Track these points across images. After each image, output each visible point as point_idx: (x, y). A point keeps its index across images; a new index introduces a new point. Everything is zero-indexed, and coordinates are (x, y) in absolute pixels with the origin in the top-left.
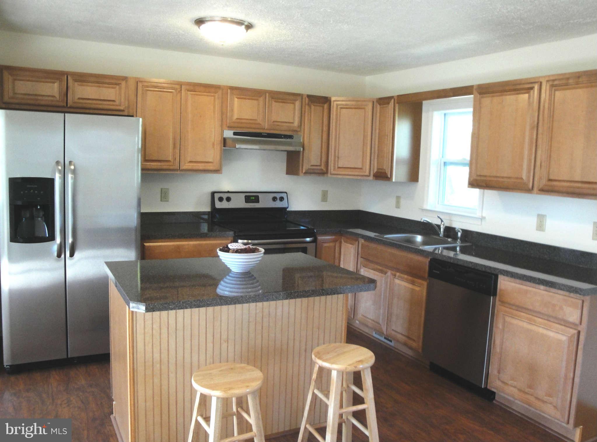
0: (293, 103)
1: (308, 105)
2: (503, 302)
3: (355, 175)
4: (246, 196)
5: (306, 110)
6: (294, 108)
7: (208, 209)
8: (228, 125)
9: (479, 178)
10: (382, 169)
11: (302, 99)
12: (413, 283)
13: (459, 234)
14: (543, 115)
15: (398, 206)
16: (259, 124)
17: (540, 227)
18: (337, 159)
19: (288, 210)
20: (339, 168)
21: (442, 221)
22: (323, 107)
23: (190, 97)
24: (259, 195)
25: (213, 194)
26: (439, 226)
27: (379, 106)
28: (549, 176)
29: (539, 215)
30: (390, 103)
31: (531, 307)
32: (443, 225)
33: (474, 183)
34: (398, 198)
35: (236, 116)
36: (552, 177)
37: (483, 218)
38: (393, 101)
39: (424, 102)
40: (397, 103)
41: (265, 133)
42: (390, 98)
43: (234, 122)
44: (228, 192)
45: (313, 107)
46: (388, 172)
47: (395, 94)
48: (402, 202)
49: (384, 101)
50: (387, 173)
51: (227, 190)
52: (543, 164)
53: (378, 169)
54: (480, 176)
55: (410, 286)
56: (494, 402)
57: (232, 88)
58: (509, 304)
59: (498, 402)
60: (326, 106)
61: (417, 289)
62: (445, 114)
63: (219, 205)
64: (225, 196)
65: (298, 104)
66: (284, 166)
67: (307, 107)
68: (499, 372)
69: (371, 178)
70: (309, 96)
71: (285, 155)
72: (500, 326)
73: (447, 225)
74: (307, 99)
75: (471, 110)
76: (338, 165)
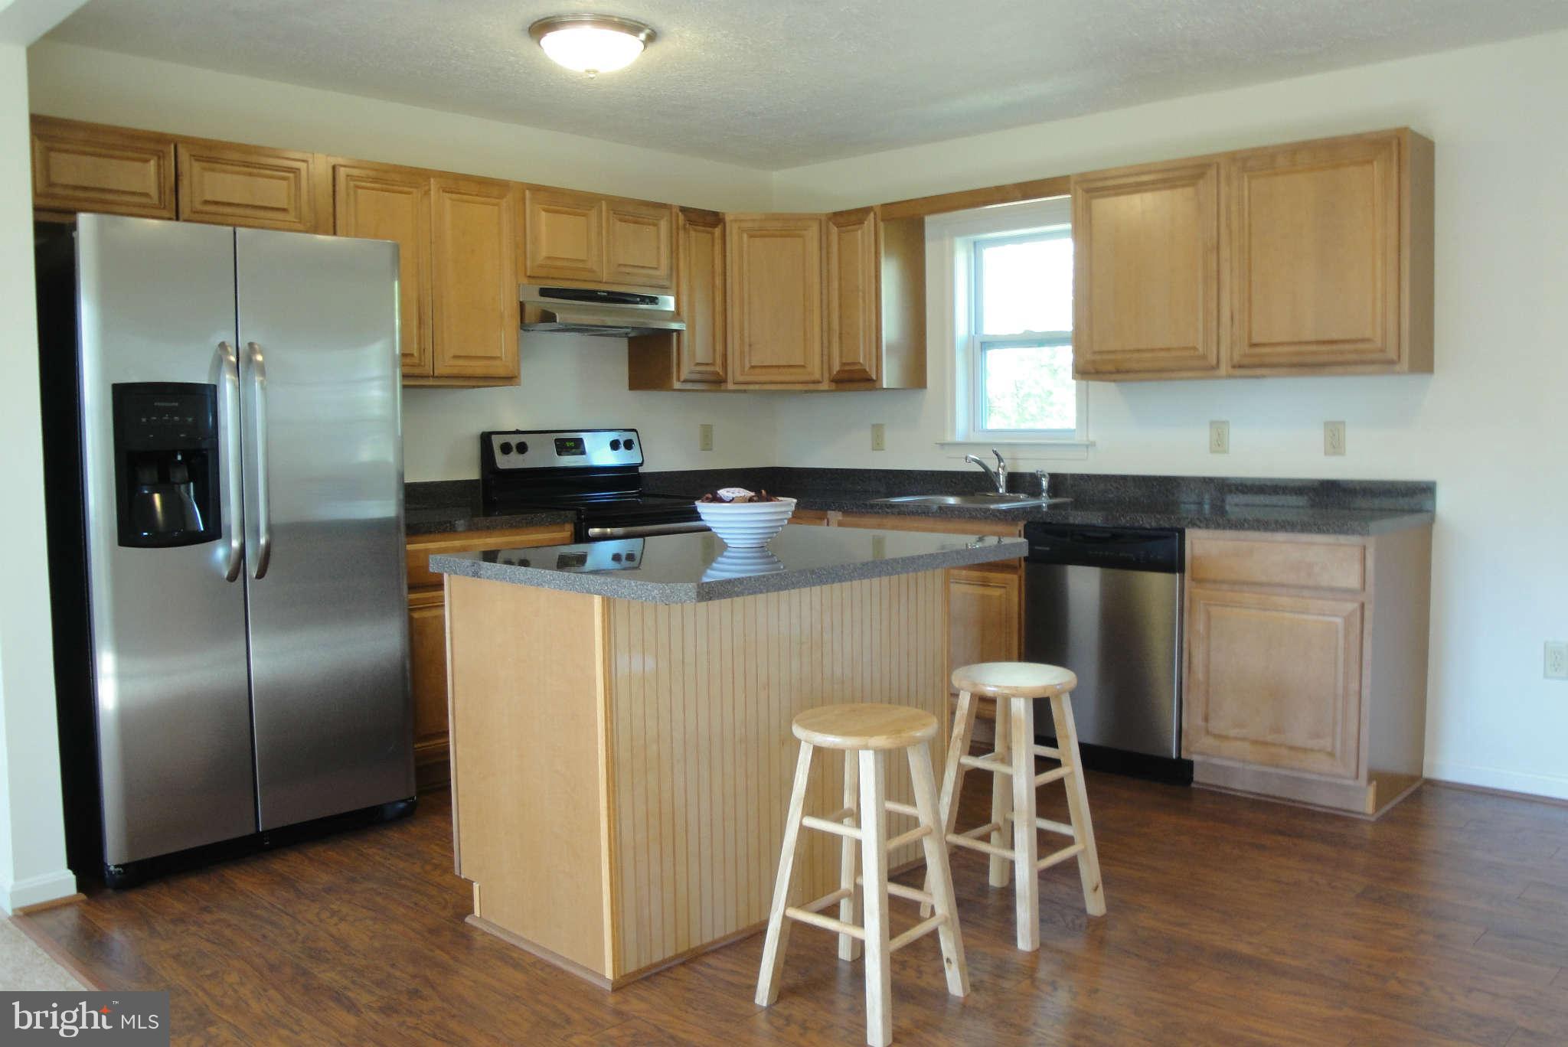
0: (655, 225)
1: (685, 229)
2: (1199, 581)
3: (782, 383)
4: (556, 440)
5: (681, 242)
6: (658, 235)
7: (472, 473)
8: (528, 274)
9: (1098, 357)
10: (854, 364)
11: (671, 213)
12: (985, 583)
13: (1045, 483)
14: (1229, 226)
15: (878, 445)
16: (591, 271)
17: (1219, 444)
18: (747, 349)
19: (641, 470)
20: (753, 367)
21: (1000, 459)
22: (713, 234)
23: (448, 203)
24: (583, 435)
25: (486, 439)
26: (997, 474)
27: (836, 228)
28: (1250, 337)
29: (1212, 423)
30: (866, 222)
31: (1264, 579)
32: (1003, 468)
33: (1087, 370)
34: (877, 430)
35: (544, 251)
36: (1256, 340)
37: (1090, 446)
38: (872, 215)
39: (928, 219)
40: (883, 220)
41: (604, 292)
42: (866, 211)
43: (541, 266)
44: (517, 432)
45: (693, 233)
46: (870, 369)
47: (876, 201)
48: (889, 436)
49: (848, 219)
50: (868, 370)
51: (513, 429)
52: (1237, 317)
53: (843, 364)
54: (1101, 352)
55: (980, 590)
56: (1193, 785)
57: (536, 189)
58: (1215, 582)
60: (717, 231)
61: (996, 593)
62: (975, 243)
63: (503, 462)
64: (514, 440)
65: (664, 225)
66: (623, 370)
67: (681, 233)
68: (1206, 719)
69: (825, 386)
70: (684, 210)
71: (625, 341)
72: (1201, 627)
73: (1009, 470)
74: (681, 217)
75: (1068, 226)
76: (750, 363)
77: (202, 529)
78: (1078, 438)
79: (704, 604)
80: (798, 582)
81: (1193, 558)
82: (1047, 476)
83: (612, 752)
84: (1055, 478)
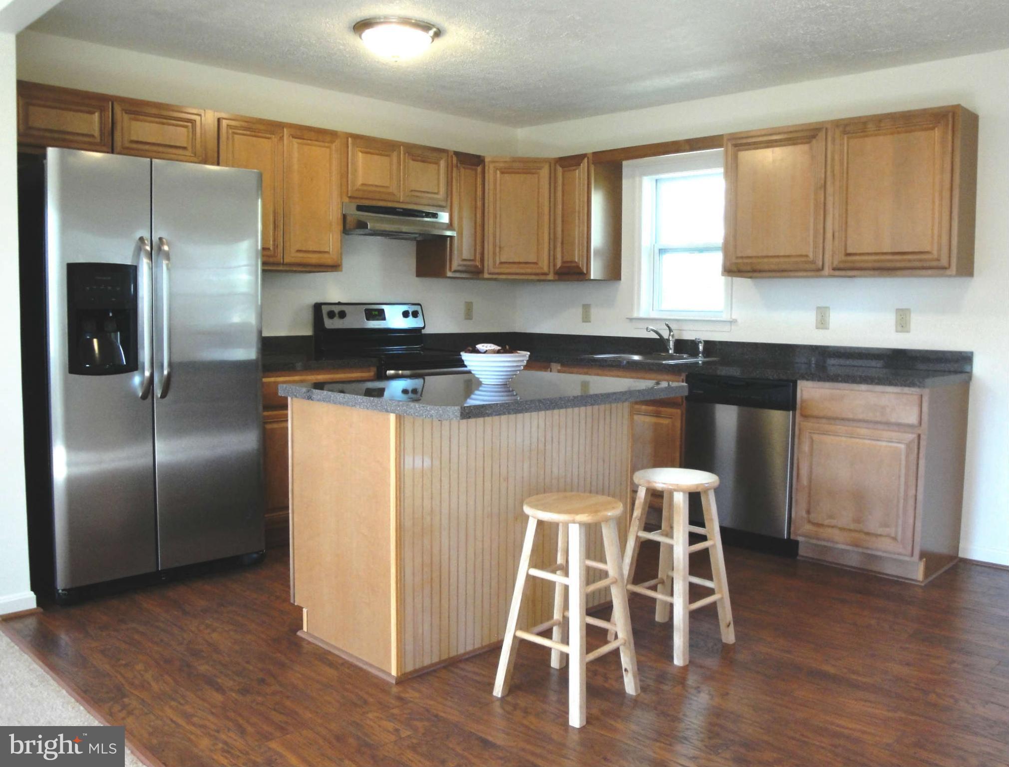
0: (436, 163)
1: (457, 166)
2: (805, 416)
3: (523, 274)
4: (366, 310)
5: (454, 175)
6: (439, 170)
7: (308, 331)
8: (349, 195)
9: (740, 261)
10: (571, 262)
11: (448, 156)
12: (657, 415)
13: (701, 347)
14: (833, 171)
15: (586, 319)
16: (393, 194)
17: (822, 323)
18: (498, 249)
19: (424, 332)
20: (501, 263)
21: (670, 330)
22: (476, 170)
23: (296, 146)
24: (384, 307)
25: (318, 307)
26: (668, 340)
27: (561, 168)
28: (846, 249)
29: (818, 308)
30: (582, 164)
31: (851, 416)
32: (673, 336)
33: (734, 269)
34: (586, 308)
35: (360, 181)
36: (850, 251)
37: (733, 322)
38: (586, 160)
39: (625, 163)
40: (593, 164)
41: (401, 209)
42: (583, 156)
43: (358, 190)
44: (339, 304)
45: (462, 170)
46: (583, 266)
47: (589, 150)
48: (594, 312)
49: (570, 162)
50: (580, 266)
51: (337, 301)
52: (837, 234)
53: (563, 262)
54: (742, 257)
55: (653, 420)
56: (798, 558)
57: (356, 137)
58: (817, 417)
59: (803, 556)
60: (479, 169)
61: (665, 422)
62: (656, 180)
63: (329, 324)
64: (337, 309)
65: (442, 163)
66: (411, 263)
67: (455, 169)
68: (808, 512)
69: (551, 277)
70: (457, 154)
71: (414, 243)
72: (806, 448)
73: (677, 337)
74: (455, 159)
75: (721, 170)
76: (500, 259)
77: (125, 363)
78: (725, 317)
79: (465, 421)
80: (531, 408)
81: (802, 401)
82: (703, 342)
83: (400, 519)
84: (707, 343)
